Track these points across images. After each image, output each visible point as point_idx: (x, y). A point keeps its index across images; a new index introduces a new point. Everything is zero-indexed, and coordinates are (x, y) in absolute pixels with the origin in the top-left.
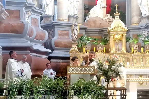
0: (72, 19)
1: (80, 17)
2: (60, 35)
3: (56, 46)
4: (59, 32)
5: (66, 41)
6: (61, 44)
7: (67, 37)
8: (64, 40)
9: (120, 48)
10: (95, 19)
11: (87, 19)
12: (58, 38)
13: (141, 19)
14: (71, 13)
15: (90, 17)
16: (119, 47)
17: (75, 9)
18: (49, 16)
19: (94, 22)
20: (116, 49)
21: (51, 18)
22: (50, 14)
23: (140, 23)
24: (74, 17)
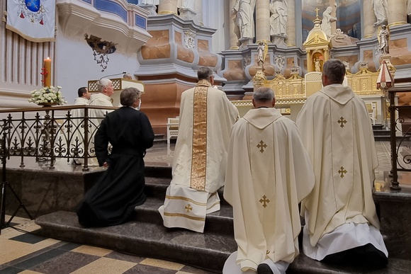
3: (251, 75)
7: (267, 63)
14: (277, 32)
23: (374, 35)
24: (281, 37)
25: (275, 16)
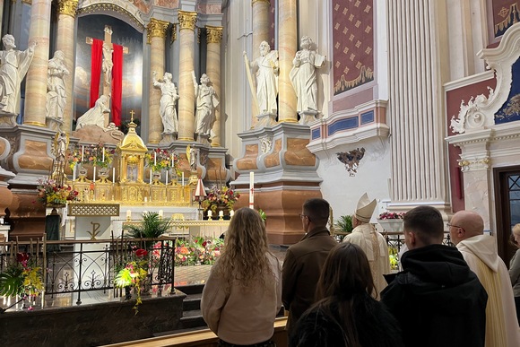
0: (52, 125)
1: (68, 122)
2: (29, 148)
3: (22, 167)
4: (29, 144)
5: (41, 159)
6: (31, 163)
7: (42, 153)
8: (37, 158)
9: (135, 175)
10: (90, 129)
11: (78, 127)
12: (26, 154)
13: (163, 136)
14: (53, 115)
15: (83, 125)
16: (133, 173)
17: (59, 108)
18: (8, 115)
19: (90, 133)
20: (129, 178)
21: (14, 119)
22: (11, 112)
23: (162, 143)
24: (57, 122)
25: (53, 94)
